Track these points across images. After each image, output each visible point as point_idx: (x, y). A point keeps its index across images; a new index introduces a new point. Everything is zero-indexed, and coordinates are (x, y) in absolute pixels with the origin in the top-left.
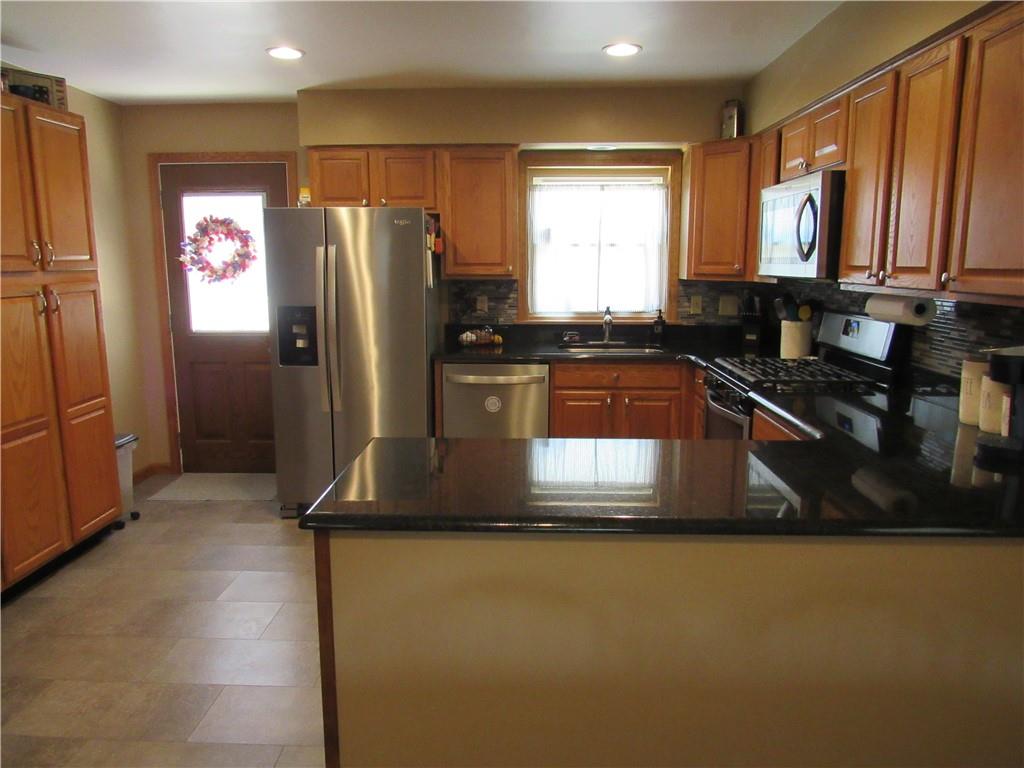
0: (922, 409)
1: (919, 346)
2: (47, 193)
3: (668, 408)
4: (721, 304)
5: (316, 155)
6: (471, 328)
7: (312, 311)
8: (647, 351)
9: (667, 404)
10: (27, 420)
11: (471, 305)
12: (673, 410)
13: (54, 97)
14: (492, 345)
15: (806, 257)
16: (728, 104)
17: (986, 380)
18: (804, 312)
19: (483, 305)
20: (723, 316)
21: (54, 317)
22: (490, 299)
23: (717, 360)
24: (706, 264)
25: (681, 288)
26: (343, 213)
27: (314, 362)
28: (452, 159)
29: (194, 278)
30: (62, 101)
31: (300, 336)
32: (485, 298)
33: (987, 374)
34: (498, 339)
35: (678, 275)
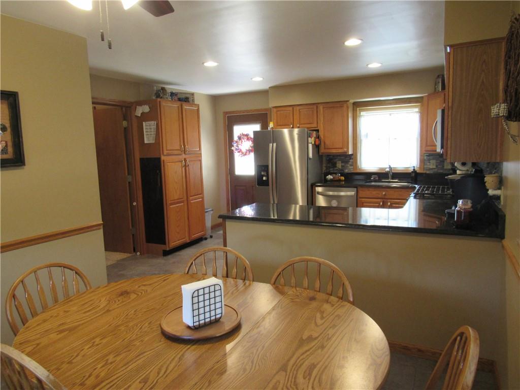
2: (187, 132)
5: (275, 110)
6: (331, 174)
7: (267, 166)
10: (178, 199)
11: (334, 165)
13: (191, 100)
14: (340, 180)
19: (339, 165)
20: (446, 169)
21: (187, 169)
22: (342, 162)
24: (429, 146)
26: (286, 131)
27: (268, 185)
28: (323, 108)
29: (237, 155)
30: (193, 100)
32: (340, 162)
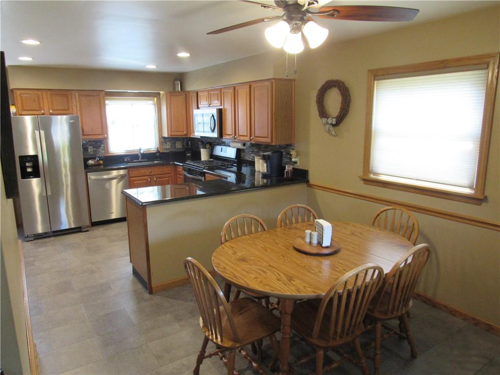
0: (245, 170)
1: (242, 154)
3: (169, 180)
4: (177, 145)
8: (156, 162)
9: (168, 179)
12: (170, 180)
15: (213, 131)
16: (176, 80)
17: (261, 161)
18: (208, 146)
23: (186, 162)
25: (163, 140)
31: (29, 167)
33: (261, 159)
34: (101, 162)
35: (162, 135)
